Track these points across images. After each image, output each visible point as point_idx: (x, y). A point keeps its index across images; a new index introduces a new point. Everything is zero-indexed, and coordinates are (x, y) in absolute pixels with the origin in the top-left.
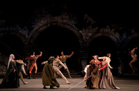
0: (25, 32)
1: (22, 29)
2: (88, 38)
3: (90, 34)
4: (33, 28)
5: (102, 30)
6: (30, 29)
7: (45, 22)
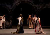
0: (9, 6)
1: (8, 4)
2: (39, 9)
3: (40, 7)
4: (13, 4)
5: (46, 5)
6: (12, 5)
7: (19, 1)
